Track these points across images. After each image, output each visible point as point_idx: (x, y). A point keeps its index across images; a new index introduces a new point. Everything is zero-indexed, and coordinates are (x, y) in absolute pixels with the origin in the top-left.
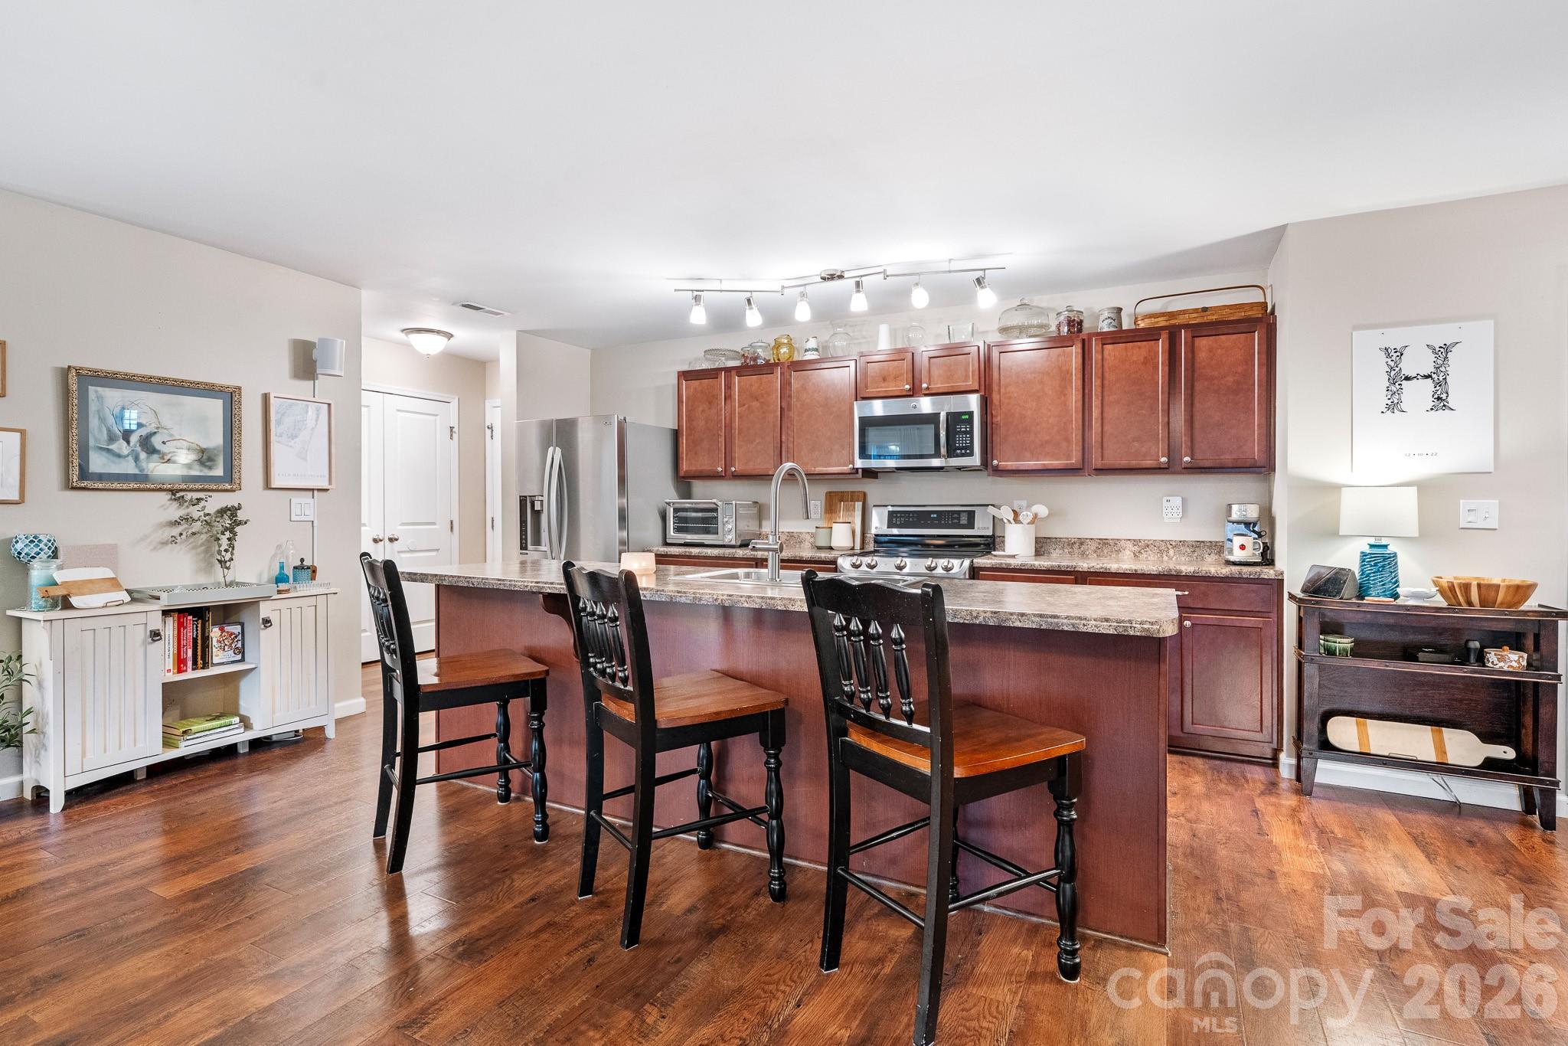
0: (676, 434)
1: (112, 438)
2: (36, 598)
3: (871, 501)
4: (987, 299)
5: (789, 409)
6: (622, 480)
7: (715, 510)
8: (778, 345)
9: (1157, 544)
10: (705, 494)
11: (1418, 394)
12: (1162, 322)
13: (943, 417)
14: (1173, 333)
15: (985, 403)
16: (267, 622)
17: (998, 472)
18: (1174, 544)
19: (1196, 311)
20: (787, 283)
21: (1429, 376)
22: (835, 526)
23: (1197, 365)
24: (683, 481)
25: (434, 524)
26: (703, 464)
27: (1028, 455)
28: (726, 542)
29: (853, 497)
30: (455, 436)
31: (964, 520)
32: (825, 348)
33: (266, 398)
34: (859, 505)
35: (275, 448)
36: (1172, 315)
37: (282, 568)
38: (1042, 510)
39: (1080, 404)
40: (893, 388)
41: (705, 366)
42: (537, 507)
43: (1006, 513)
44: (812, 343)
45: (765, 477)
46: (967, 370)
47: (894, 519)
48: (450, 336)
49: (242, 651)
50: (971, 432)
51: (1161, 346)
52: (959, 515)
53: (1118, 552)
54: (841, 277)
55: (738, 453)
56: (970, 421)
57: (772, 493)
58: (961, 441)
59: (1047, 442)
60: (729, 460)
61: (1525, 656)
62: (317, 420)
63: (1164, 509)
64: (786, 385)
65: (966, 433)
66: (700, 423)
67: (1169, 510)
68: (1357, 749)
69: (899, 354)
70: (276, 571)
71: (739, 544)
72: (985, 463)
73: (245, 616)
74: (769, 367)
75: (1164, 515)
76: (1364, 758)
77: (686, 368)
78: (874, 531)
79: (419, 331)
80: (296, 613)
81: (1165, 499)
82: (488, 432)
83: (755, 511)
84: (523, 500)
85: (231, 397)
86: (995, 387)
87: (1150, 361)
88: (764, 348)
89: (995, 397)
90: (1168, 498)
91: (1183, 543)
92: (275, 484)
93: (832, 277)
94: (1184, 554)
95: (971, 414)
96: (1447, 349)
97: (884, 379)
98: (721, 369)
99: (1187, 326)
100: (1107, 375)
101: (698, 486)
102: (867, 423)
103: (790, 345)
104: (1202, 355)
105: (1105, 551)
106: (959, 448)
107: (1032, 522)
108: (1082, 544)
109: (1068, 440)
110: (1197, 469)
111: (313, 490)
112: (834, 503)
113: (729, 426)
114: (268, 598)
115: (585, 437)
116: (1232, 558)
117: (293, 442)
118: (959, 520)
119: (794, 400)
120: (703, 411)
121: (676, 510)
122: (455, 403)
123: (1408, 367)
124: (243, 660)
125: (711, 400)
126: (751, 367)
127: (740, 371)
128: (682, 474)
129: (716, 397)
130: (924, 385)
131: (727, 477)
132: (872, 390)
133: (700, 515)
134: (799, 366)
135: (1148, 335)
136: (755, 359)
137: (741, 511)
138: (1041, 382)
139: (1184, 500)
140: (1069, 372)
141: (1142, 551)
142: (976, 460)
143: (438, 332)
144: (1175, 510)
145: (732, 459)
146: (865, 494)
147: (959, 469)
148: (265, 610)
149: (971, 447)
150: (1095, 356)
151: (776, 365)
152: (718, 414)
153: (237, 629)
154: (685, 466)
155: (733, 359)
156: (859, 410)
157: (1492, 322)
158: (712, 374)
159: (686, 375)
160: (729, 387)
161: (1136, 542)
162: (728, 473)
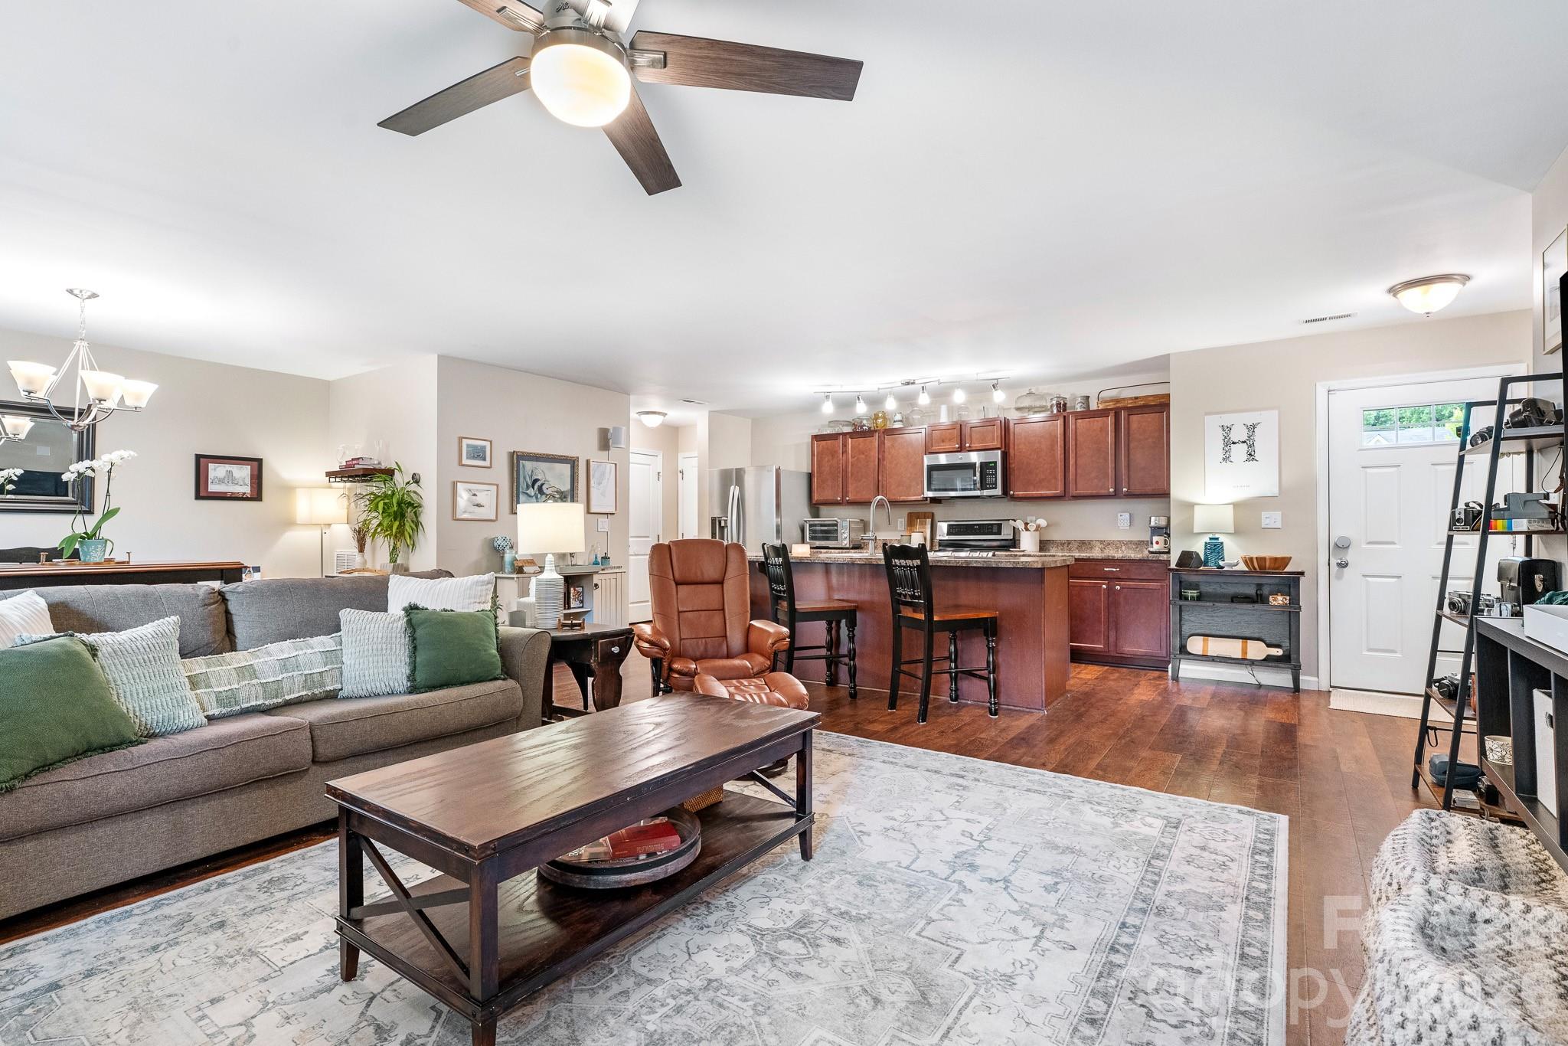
0: (810, 476)
1: (528, 487)
2: (508, 568)
3: (937, 518)
4: (999, 397)
5: (884, 460)
6: (778, 506)
7: (836, 525)
8: (876, 417)
9: (1115, 543)
10: (828, 515)
11: (1239, 452)
12: (1111, 405)
13: (978, 465)
14: (1117, 413)
15: (1005, 456)
16: (596, 585)
17: (1014, 498)
18: (1126, 542)
19: (1131, 399)
20: (881, 387)
21: (1243, 442)
22: (913, 534)
23: (1131, 432)
24: (815, 507)
25: (648, 537)
26: (828, 495)
27: (1032, 488)
28: (843, 545)
29: (925, 516)
30: (661, 478)
31: (995, 530)
32: (907, 418)
33: (588, 462)
34: (929, 521)
35: (592, 490)
36: (1117, 401)
37: (596, 558)
38: (1043, 522)
39: (1063, 456)
40: (948, 447)
41: (829, 432)
42: (723, 524)
43: (1020, 525)
44: (898, 417)
45: (867, 504)
46: (993, 436)
47: (952, 530)
48: (664, 415)
49: (582, 602)
50: (995, 474)
51: (1110, 420)
52: (992, 526)
53: (1091, 548)
54: (913, 383)
55: (851, 488)
56: (995, 468)
57: (871, 514)
58: (989, 479)
59: (1043, 480)
60: (845, 493)
61: (1288, 598)
62: (610, 474)
63: (1119, 521)
64: (881, 444)
65: (993, 474)
66: (826, 469)
67: (1122, 521)
68: (1201, 653)
69: (953, 427)
70: (593, 559)
71: (851, 546)
72: (1005, 492)
73: (584, 582)
74: (870, 433)
75: (1119, 525)
76: (1205, 658)
77: (816, 432)
78: (938, 538)
79: (648, 413)
80: (608, 581)
81: (1119, 515)
82: (680, 475)
83: (861, 525)
84: (713, 520)
85: (573, 462)
86: (1011, 446)
87: (1104, 429)
88: (867, 420)
89: (1012, 451)
90: (1121, 514)
91: (1131, 542)
92: (593, 510)
93: (908, 384)
94: (1131, 549)
95: (995, 463)
96: (1254, 426)
97: (943, 441)
98: (840, 434)
99: (1126, 408)
100: (1078, 438)
101: (824, 510)
102: (932, 469)
103: (884, 417)
104: (1134, 426)
105: (1084, 548)
106: (989, 484)
107: (1036, 530)
108: (1069, 543)
109: (1056, 478)
110: (1130, 495)
111: (608, 514)
112: (912, 520)
113: (845, 471)
114: (597, 573)
115: (749, 480)
116: (1152, 549)
117: (599, 486)
118: (993, 530)
119: (887, 454)
120: (828, 461)
121: (810, 526)
122: (660, 457)
123: (1234, 437)
124: (582, 607)
125: (833, 453)
126: (860, 433)
127: (852, 435)
128: (814, 502)
129: (836, 452)
130: (967, 445)
131: (843, 504)
132: (935, 448)
133: (826, 528)
134: (891, 432)
135: (1102, 413)
136: (862, 427)
137: (853, 526)
138: (1040, 442)
139: (1131, 515)
140: (1056, 437)
142: (998, 491)
143: (659, 413)
144: (1126, 521)
145: (847, 492)
146: (933, 514)
147: (990, 497)
148: (596, 579)
149: (996, 484)
150: (1071, 426)
151: (876, 431)
152: (838, 463)
153: (580, 589)
154: (816, 497)
155: (847, 425)
156: (927, 461)
157: (1277, 411)
158: (833, 437)
159: (817, 438)
160: (845, 445)
161: (1102, 542)
162: (844, 501)
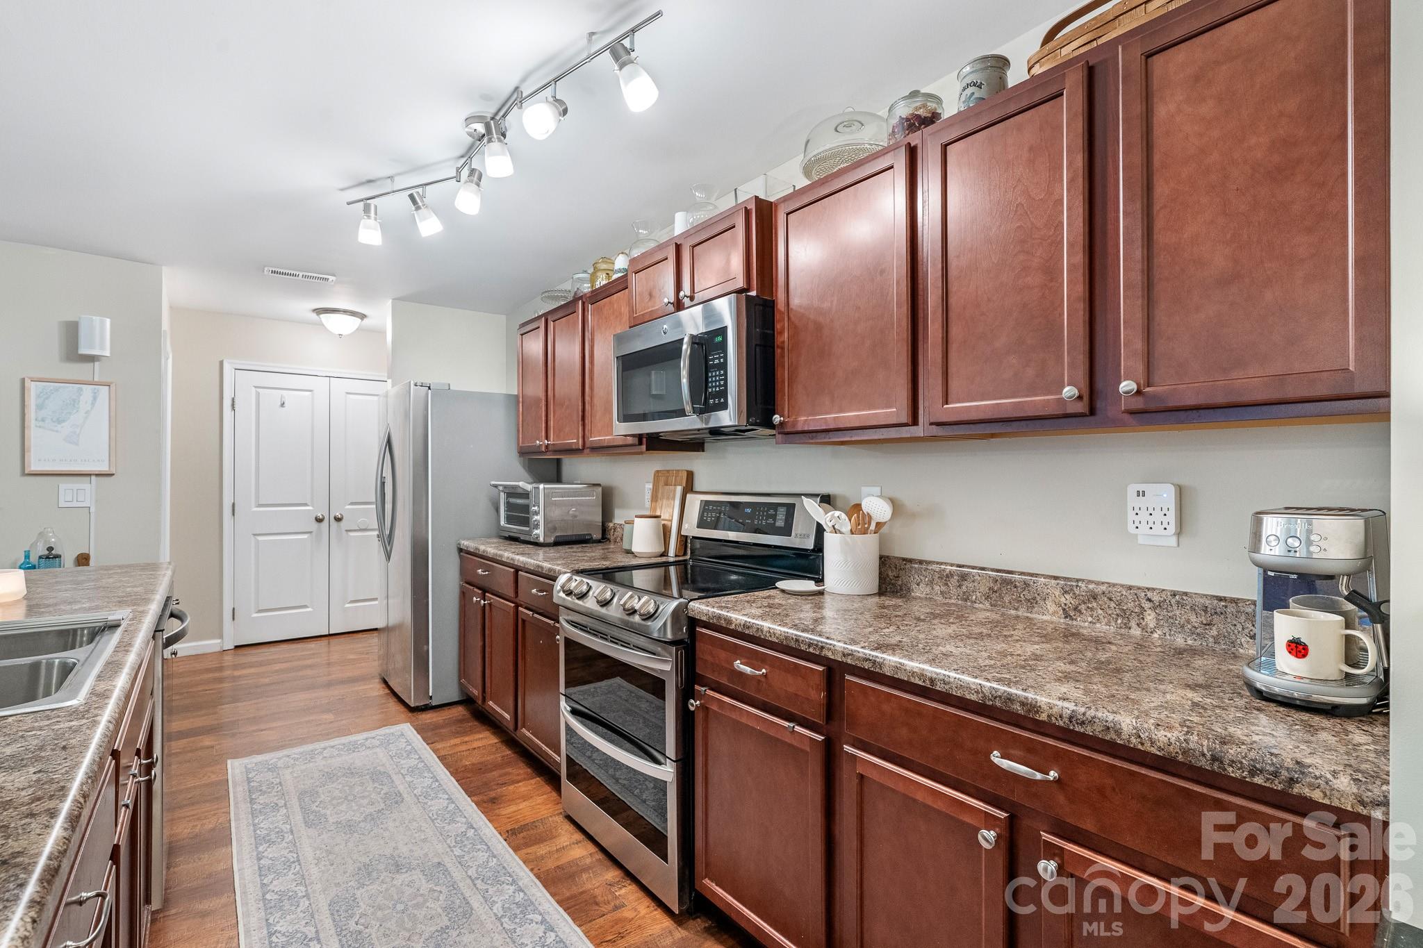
0: (517, 401)
5: (587, 357)
7: (528, 496)
9: (1117, 597)
18: (1156, 598)
26: (532, 437)
28: (534, 537)
29: (676, 477)
31: (781, 520)
34: (679, 490)
37: (27, 557)
38: (879, 507)
40: (657, 307)
44: (620, 263)
47: (706, 513)
48: (363, 317)
52: (776, 511)
53: (1031, 602)
55: (553, 421)
62: (93, 404)
63: (1131, 516)
64: (586, 324)
66: (530, 386)
67: (1144, 516)
69: (663, 251)
71: (551, 540)
75: (1131, 528)
81: (1132, 489)
83: (594, 496)
86: (780, 280)
89: (780, 297)
90: (1141, 487)
91: (1180, 598)
92: (32, 470)
94: (1182, 627)
95: (725, 331)
97: (650, 294)
98: (542, 315)
101: (566, 464)
103: (608, 270)
105: (1007, 599)
111: (90, 475)
112: (659, 487)
116: (1262, 679)
117: (59, 426)
118: (775, 520)
119: (591, 344)
120: (532, 370)
121: (507, 496)
126: (562, 307)
128: (520, 450)
131: (587, 451)
133: (522, 501)
139: (1181, 492)
141: (1083, 607)
143: (345, 312)
144: (1158, 516)
145: (549, 430)
146: (690, 474)
152: (540, 372)
154: (521, 441)
158: (537, 322)
159: (521, 328)
161: (1065, 584)
162: (588, 445)
